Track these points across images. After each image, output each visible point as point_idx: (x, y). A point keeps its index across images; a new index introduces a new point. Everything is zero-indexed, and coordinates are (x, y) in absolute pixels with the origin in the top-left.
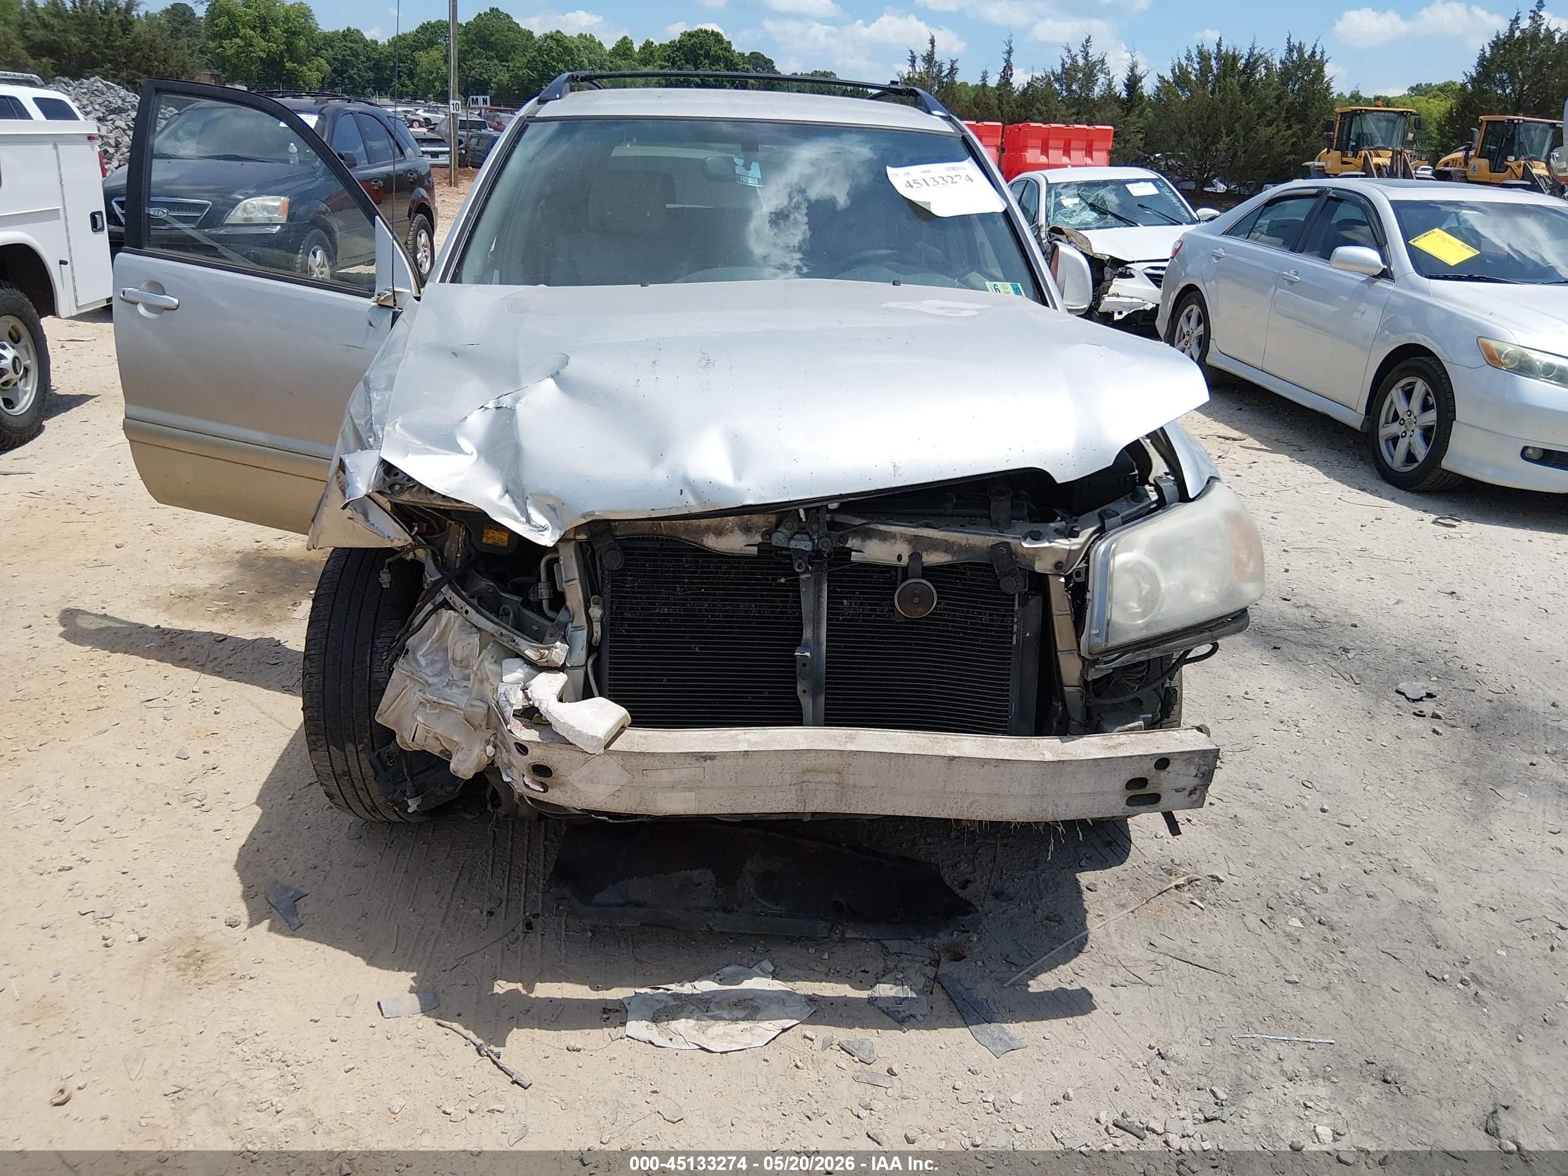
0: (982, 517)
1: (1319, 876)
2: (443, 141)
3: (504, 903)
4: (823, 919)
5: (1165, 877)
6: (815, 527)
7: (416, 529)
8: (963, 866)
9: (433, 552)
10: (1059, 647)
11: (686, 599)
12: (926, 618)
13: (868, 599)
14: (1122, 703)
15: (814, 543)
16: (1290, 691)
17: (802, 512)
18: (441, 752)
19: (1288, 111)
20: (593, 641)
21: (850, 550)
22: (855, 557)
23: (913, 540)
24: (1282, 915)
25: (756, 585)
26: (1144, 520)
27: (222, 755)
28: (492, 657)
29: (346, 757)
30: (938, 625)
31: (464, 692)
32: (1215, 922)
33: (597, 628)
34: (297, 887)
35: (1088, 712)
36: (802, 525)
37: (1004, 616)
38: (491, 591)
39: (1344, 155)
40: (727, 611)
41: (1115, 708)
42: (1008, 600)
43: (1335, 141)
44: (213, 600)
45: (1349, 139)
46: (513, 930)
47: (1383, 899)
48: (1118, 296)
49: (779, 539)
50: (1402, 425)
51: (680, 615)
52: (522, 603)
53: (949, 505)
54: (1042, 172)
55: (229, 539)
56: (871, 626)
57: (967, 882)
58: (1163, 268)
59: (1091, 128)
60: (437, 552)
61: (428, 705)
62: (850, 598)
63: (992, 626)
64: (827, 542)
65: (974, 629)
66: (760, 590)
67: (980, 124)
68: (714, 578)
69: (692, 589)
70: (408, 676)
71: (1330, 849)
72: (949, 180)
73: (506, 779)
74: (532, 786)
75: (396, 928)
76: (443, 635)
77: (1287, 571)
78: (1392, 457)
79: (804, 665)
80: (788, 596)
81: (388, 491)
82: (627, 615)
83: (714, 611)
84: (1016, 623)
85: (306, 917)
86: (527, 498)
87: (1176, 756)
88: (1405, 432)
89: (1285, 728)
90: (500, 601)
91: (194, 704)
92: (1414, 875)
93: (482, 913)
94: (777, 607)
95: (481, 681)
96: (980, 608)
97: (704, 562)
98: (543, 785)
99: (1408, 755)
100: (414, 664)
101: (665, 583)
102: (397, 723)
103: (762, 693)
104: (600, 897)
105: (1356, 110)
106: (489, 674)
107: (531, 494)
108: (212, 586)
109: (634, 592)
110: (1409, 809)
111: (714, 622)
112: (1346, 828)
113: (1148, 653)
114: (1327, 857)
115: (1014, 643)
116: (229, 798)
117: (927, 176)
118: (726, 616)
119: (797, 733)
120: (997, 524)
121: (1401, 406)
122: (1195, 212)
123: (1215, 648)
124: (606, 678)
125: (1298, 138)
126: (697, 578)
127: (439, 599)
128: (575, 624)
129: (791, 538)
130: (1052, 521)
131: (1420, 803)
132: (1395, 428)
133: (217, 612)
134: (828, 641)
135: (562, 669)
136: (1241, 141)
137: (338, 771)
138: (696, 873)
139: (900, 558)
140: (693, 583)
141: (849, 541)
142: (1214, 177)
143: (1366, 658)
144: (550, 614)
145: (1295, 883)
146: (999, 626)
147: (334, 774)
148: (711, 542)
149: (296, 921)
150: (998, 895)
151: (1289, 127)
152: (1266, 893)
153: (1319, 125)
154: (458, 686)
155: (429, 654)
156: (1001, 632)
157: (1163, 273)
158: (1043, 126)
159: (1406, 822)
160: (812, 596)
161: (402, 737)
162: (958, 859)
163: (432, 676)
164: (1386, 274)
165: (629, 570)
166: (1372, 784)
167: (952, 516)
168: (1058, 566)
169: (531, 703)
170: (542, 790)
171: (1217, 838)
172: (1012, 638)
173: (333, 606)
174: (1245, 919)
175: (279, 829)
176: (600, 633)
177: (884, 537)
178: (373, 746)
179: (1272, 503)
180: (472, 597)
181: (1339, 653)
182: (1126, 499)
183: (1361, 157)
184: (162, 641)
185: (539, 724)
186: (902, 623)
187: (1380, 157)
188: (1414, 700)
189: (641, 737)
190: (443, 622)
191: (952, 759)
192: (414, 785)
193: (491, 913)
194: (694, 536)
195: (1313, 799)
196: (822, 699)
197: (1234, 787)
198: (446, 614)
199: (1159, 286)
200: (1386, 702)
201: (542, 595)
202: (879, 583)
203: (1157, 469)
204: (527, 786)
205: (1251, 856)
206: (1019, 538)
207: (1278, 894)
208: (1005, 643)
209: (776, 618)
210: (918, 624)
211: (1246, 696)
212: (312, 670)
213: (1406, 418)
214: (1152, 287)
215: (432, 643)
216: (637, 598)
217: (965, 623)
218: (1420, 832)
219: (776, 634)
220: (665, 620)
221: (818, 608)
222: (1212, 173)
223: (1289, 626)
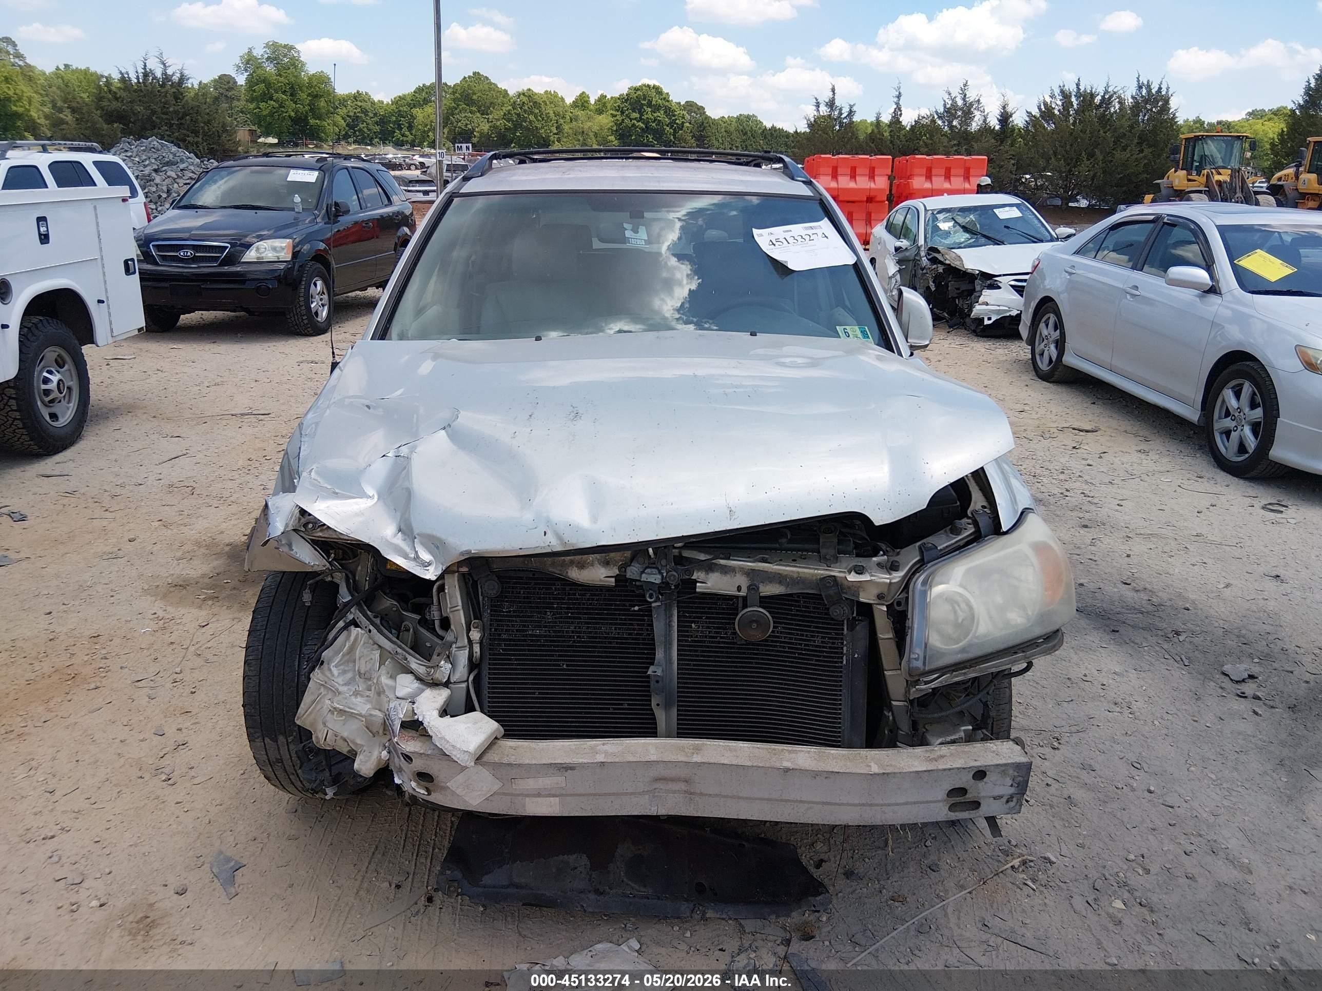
0: (813, 552)
1: (1143, 857)
2: (432, 181)
3: (411, 876)
4: (687, 900)
5: (1002, 857)
6: (664, 562)
7: (333, 555)
8: (819, 846)
9: (347, 576)
10: (885, 666)
11: (556, 622)
12: (766, 640)
13: (713, 623)
14: (947, 716)
15: (663, 576)
16: (1125, 673)
17: (651, 550)
18: (349, 752)
19: (1140, 137)
20: (474, 660)
21: (696, 582)
22: (700, 588)
23: (750, 573)
24: (1106, 897)
25: (615, 610)
26: (960, 553)
27: (192, 732)
28: (388, 673)
29: (278, 748)
30: (776, 646)
31: (367, 701)
32: (1045, 904)
33: (477, 649)
34: (237, 858)
35: (914, 725)
36: (652, 561)
37: (836, 639)
38: (395, 609)
39: (1189, 174)
40: (590, 632)
41: (939, 721)
42: (838, 625)
43: (1181, 162)
44: (202, 589)
45: (1193, 160)
46: (416, 904)
47: (1200, 880)
48: (987, 304)
49: (633, 572)
50: (1233, 420)
51: (550, 636)
52: (420, 622)
53: (784, 540)
54: (922, 200)
55: (222, 533)
56: (716, 647)
57: (822, 861)
58: (1025, 281)
59: (968, 158)
60: (350, 576)
61: (335, 713)
62: (698, 622)
63: (824, 647)
64: (675, 576)
65: (808, 650)
66: (619, 615)
67: (873, 157)
68: (579, 604)
69: (561, 613)
70: (322, 685)
71: (1154, 830)
72: (807, 238)
73: (397, 781)
74: (418, 790)
75: (316, 899)
76: (352, 649)
77: (1128, 556)
78: (1226, 449)
79: (657, 682)
80: (644, 620)
81: (303, 529)
82: (504, 637)
83: (580, 632)
84: (846, 645)
85: (241, 887)
86: (415, 538)
87: (992, 768)
88: (1236, 426)
89: (1118, 709)
90: (402, 619)
91: (175, 684)
92: (1231, 857)
93: (390, 886)
94: (634, 629)
95: (379, 694)
96: (813, 632)
97: (571, 590)
98: (428, 790)
99: (1229, 735)
100: (328, 673)
101: (537, 607)
102: (312, 724)
103: (622, 704)
104: (487, 880)
105: (1198, 136)
106: (385, 688)
107: (418, 535)
108: (203, 576)
109: (511, 616)
110: (1228, 790)
111: (579, 642)
112: (1170, 810)
113: (965, 674)
114: (1151, 837)
115: (845, 662)
116: (192, 773)
117: (787, 235)
118: (590, 637)
119: (649, 744)
120: (825, 558)
121: (1233, 403)
122: (1054, 230)
123: (1030, 665)
124: (485, 692)
125: (1149, 160)
126: (565, 604)
127: (350, 617)
128: (459, 644)
129: (643, 572)
130: (875, 556)
131: (1239, 784)
132: (1228, 423)
133: (204, 600)
134: (678, 660)
135: (447, 684)
136: (1100, 163)
137: (272, 758)
138: (571, 858)
139: (739, 589)
140: (561, 608)
141: (695, 574)
142: (1078, 194)
143: (1196, 640)
144: (440, 632)
145: (1121, 864)
146: (830, 648)
147: (269, 760)
148: (575, 574)
149: (233, 890)
150: (849, 874)
151: (1141, 151)
152: (1093, 874)
153: (1167, 150)
154: (362, 696)
155: (340, 665)
156: (832, 653)
157: (1024, 284)
158: (927, 157)
159: (1226, 803)
160: (662, 623)
161: (317, 737)
162: (816, 838)
163: (343, 685)
164: (1213, 290)
165: (506, 597)
166: (1195, 765)
167: (787, 550)
168: (880, 597)
169: (416, 717)
170: (426, 793)
171: (1051, 818)
172: (842, 658)
173: (268, 617)
174: (1073, 901)
175: (229, 803)
176: (479, 653)
177: (725, 570)
178: (301, 739)
179: (1119, 491)
180: (375, 617)
181: (1171, 635)
182: (946, 531)
183: (1204, 175)
184: (157, 625)
185: (424, 735)
186: (743, 645)
187: (1221, 174)
188: (1237, 682)
189: (511, 748)
190: (352, 638)
191: (787, 770)
192: (331, 776)
193: (398, 887)
194: (559, 568)
195: (1141, 780)
196: (674, 712)
197: (1070, 768)
198: (355, 631)
199: (1022, 296)
200: (1212, 684)
201: (434, 617)
202: (724, 609)
203: (975, 503)
204: (414, 790)
205: (1082, 837)
206: (844, 572)
207: (1104, 875)
208: (836, 662)
209: (633, 639)
210: (759, 645)
211: (1085, 678)
212: (249, 674)
213: (1237, 414)
214: (1016, 296)
215: (343, 655)
216: (512, 621)
217: (801, 644)
218: (1238, 813)
219: (634, 653)
220: (538, 641)
221: (670, 631)
222: (1075, 192)
223: (1127, 610)
